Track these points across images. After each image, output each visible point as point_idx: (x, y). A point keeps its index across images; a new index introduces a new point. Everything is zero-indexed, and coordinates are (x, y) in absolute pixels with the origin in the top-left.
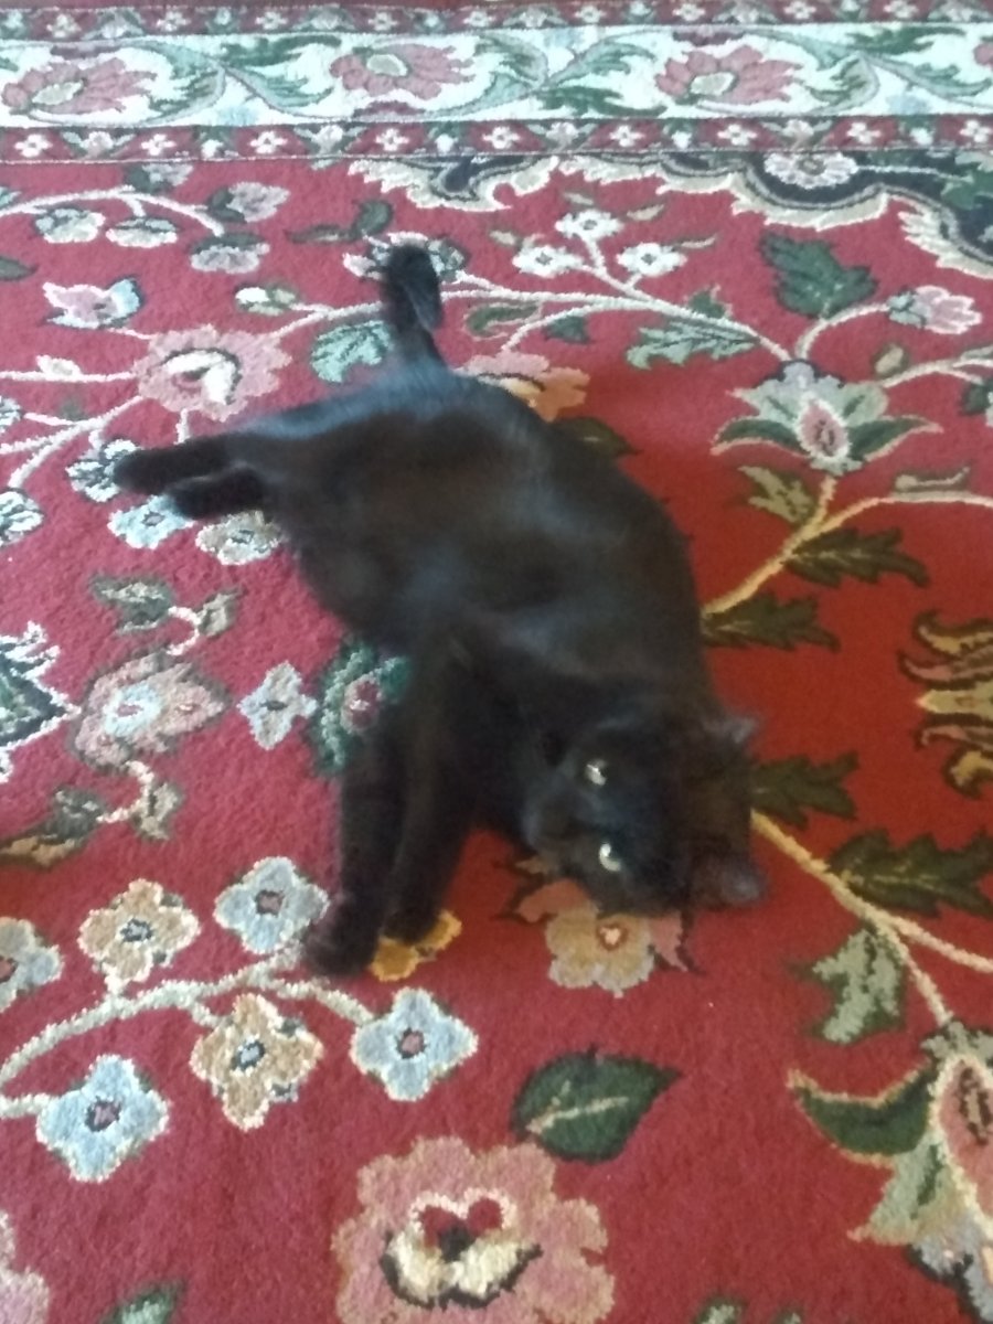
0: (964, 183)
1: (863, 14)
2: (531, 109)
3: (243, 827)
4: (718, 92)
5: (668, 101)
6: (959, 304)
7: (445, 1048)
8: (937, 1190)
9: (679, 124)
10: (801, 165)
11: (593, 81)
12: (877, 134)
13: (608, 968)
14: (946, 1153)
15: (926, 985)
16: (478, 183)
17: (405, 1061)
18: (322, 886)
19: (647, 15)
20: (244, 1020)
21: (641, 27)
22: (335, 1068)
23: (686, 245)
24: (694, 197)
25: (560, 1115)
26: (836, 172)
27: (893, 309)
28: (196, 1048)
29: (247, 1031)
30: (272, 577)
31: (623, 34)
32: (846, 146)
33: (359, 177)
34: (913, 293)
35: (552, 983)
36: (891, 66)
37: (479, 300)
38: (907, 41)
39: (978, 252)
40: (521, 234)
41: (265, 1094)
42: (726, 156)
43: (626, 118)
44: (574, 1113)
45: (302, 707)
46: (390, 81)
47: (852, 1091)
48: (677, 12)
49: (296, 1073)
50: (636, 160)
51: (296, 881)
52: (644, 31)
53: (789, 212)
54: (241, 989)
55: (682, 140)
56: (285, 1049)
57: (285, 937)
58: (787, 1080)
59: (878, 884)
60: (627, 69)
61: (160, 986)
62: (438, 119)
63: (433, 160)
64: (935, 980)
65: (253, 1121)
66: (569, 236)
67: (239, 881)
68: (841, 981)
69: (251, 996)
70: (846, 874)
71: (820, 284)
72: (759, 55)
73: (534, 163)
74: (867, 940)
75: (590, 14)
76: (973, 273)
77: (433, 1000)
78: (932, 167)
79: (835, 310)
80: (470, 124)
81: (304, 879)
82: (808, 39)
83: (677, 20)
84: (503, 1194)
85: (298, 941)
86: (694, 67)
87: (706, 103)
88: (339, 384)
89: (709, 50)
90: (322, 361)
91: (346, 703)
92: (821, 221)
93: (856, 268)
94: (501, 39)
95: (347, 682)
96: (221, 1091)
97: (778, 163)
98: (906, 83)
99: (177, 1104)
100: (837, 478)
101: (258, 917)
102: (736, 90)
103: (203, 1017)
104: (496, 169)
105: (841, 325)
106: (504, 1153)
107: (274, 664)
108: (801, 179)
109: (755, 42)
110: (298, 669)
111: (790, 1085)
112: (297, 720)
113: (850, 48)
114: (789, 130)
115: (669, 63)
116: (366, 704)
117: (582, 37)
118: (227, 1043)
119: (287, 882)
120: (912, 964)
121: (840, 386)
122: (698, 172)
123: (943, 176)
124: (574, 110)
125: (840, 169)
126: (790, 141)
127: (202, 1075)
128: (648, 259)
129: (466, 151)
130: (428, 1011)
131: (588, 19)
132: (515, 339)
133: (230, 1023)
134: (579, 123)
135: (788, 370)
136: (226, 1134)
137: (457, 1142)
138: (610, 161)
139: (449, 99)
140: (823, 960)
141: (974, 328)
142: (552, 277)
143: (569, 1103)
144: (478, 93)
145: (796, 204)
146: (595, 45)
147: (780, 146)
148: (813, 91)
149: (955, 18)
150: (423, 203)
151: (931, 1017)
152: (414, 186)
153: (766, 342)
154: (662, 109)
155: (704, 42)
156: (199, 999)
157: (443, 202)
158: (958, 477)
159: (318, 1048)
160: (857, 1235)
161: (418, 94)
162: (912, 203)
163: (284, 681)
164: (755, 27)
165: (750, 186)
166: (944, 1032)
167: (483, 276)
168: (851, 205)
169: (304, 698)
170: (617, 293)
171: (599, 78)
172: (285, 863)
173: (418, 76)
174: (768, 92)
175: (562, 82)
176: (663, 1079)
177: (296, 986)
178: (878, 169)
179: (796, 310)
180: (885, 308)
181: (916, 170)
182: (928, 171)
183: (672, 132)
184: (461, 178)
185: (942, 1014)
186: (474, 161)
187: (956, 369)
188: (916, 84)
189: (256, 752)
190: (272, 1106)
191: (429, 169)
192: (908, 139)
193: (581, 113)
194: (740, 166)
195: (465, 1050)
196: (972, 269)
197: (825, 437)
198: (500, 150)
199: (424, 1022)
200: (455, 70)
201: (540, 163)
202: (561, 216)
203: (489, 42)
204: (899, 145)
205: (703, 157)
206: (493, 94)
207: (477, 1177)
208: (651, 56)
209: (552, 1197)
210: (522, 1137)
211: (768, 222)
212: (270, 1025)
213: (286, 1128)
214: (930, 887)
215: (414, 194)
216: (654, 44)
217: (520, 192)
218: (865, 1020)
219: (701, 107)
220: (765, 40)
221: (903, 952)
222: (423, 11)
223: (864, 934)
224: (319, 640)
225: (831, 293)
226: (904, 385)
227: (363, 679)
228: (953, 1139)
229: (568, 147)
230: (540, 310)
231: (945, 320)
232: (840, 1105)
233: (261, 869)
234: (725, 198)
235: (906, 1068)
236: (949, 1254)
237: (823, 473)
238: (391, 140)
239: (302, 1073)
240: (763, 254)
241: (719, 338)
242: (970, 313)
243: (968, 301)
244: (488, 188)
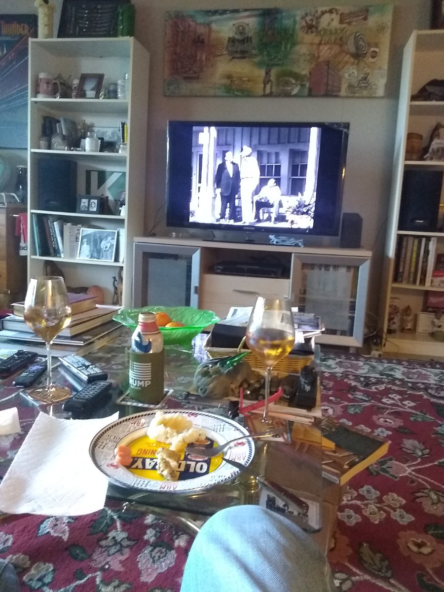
2: (378, 376)
4: (415, 378)
5: (404, 378)
9: (409, 382)
10: (435, 392)
11: (389, 372)
16: (371, 386)
19: (397, 363)
23: (416, 402)
24: (415, 395)
31: (393, 366)
33: (347, 382)
37: (377, 405)
40: (382, 396)
42: (420, 389)
43: (397, 380)
46: (348, 367)
50: (402, 387)
52: (397, 366)
53: (435, 400)
55: (410, 385)
60: (395, 371)
62: (359, 375)
66: (392, 398)
72: (422, 373)
80: (366, 377)
82: (431, 371)
83: (403, 364)
86: (409, 373)
94: (368, 363)
97: (431, 391)
102: (418, 378)
104: (374, 385)
108: (436, 394)
109: (420, 370)
113: (440, 373)
114: (432, 386)
115: (403, 371)
117: (385, 365)
122: (415, 391)
124: (386, 377)
128: (409, 403)
129: (367, 381)
131: (384, 362)
132: (386, 413)
138: (396, 386)
139: (360, 372)
142: (390, 404)
144: (366, 371)
145: (436, 398)
146: (387, 367)
147: (431, 388)
148: (434, 380)
150: (361, 388)
153: (437, 420)
155: (410, 369)
157: (365, 389)
161: (354, 370)
164: (419, 367)
165: (426, 394)
167: (376, 402)
170: (405, 409)
173: (353, 367)
174: (425, 379)
175: (382, 372)
183: (407, 383)
184: (367, 385)
186: (369, 383)
191: (360, 383)
193: (388, 378)
194: (423, 391)
198: (374, 382)
200: (360, 367)
201: (382, 385)
202: (389, 394)
205: (415, 388)
206: (369, 372)
208: (399, 370)
211: (432, 401)
215: (359, 386)
216: (399, 368)
217: (380, 389)
219: (412, 380)
220: (422, 370)
229: (387, 383)
230: (390, 409)
234: (421, 396)
238: (351, 377)
240: (432, 406)
241: (427, 418)
244: (373, 388)
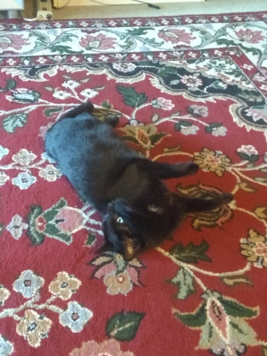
0: (162, 69)
1: (129, 24)
2: (48, 52)
3: (16, 263)
4: (96, 46)
5: (84, 49)
6: (168, 102)
7: (84, 316)
8: (213, 333)
9: (88, 56)
10: (122, 66)
11: (63, 44)
12: (139, 57)
13: (121, 288)
14: (213, 324)
15: (199, 281)
16: (38, 73)
17: (75, 322)
18: (42, 276)
19: (73, 25)
20: (28, 317)
21: (72, 29)
22: (56, 326)
23: (98, 89)
24: (97, 76)
25: (118, 329)
26: (131, 68)
27: (153, 104)
28: (17, 327)
29: (30, 320)
30: (7, 190)
31: (69, 31)
32: (132, 60)
33: (5, 73)
34: (157, 100)
35: (108, 294)
36: (138, 38)
37: (46, 107)
38: (141, 32)
39: (170, 88)
40: (54, 87)
41: (39, 337)
42: (102, 64)
43: (74, 54)
44: (121, 329)
45: (24, 227)
46: (7, 45)
47: (188, 311)
48: (81, 24)
49: (46, 330)
50: (80, 66)
51: (34, 276)
52: (74, 30)
53: (122, 79)
54: (26, 309)
55: (90, 60)
56: (42, 323)
57: (34, 292)
58: (172, 311)
59: (183, 257)
60: (71, 41)
61: (3, 311)
62: (23, 55)
63: (24, 68)
64: (200, 280)
65: (37, 345)
66: (66, 88)
67: (18, 278)
68: (179, 283)
69: (29, 310)
70: (174, 255)
71: (134, 98)
72: (105, 36)
73: (52, 67)
74: (183, 271)
75: (58, 25)
76: (170, 94)
77: (79, 303)
78: (154, 66)
79: (139, 105)
80: (32, 57)
81: (36, 275)
82: (116, 31)
83: (81, 27)
84: (108, 353)
85: (38, 293)
86: (89, 39)
87: (94, 49)
88: (13, 133)
89: (91, 35)
90: (6, 126)
91: (36, 224)
92: (130, 81)
93: (141, 94)
94: (35, 32)
95: (35, 218)
96: (27, 338)
97: (116, 66)
98: (143, 43)
99: (16, 343)
100: (149, 150)
101: (26, 287)
102: (101, 46)
103: (17, 318)
104: (43, 69)
105: (141, 109)
106: (106, 342)
107: (14, 215)
108: (122, 70)
109: (103, 32)
110: (21, 216)
111: (173, 312)
112: (24, 230)
113: (127, 33)
114: (117, 57)
115: (82, 38)
116: (42, 223)
117: (58, 32)
118: (25, 324)
119: (32, 276)
120: (195, 276)
121: (145, 125)
122: (96, 69)
123: (157, 68)
124: (60, 52)
125: (132, 67)
126: (118, 59)
127: (20, 334)
128: (89, 93)
129: (33, 65)
130: (78, 307)
131: (58, 26)
132: (58, 117)
133: (25, 318)
134: (62, 56)
135: (131, 122)
136: (31, 349)
137: (93, 341)
138: (73, 66)
139: (24, 50)
140: (173, 278)
141: (173, 108)
142: (64, 99)
143: (120, 326)
144: (33, 48)
145: (123, 77)
146: (61, 34)
147: (115, 61)
148: (120, 46)
149: (151, 25)
150: (25, 80)
151: (202, 289)
152: (21, 75)
153: (124, 115)
154: (83, 51)
155: (90, 33)
156: (15, 313)
157: (29, 79)
158: (178, 148)
159: (51, 322)
160: (197, 348)
161: (16, 48)
162: (151, 75)
163: (17, 219)
164: (102, 28)
165: (110, 72)
166: (206, 293)
167: (46, 100)
168: (136, 77)
169: (24, 224)
171: (64, 43)
172: (30, 271)
173: (14, 43)
174: (110, 46)
175: (55, 44)
176: (142, 316)
177: (41, 306)
178: (141, 67)
179: (129, 106)
180: (151, 104)
181: (150, 67)
182: (153, 67)
183: (87, 58)
184: (33, 72)
185: (205, 288)
186: (36, 67)
187: (171, 119)
188: (146, 43)
189: (15, 241)
190: (42, 340)
191: (24, 70)
192: (147, 58)
193: (61, 53)
194: (107, 67)
195: (90, 316)
196: (169, 93)
197: (144, 139)
198: (42, 64)
199: (77, 310)
200: (25, 41)
201: (54, 67)
202: (63, 82)
203: (32, 33)
204: (145, 60)
205: (97, 65)
206: (37, 48)
207: (100, 349)
208: (77, 37)
209: (121, 352)
210: (110, 337)
211: (117, 82)
212: (36, 317)
213: (47, 345)
214: (194, 256)
215: (21, 77)
216: (77, 33)
217: (50, 76)
218: (187, 292)
219: (93, 51)
220: (105, 32)
221: (192, 273)
222: (12, 24)
223: (181, 270)
224: (25, 207)
225: (137, 101)
226: (160, 124)
227: (39, 216)
228: (214, 320)
229: (60, 63)
230: (63, 109)
231: (166, 106)
232: (186, 316)
233: (23, 274)
234: (104, 76)
235: (199, 303)
236: (219, 350)
237: (146, 149)
238: (11, 62)
239: (48, 329)
240: (118, 91)
241: (112, 114)
242: (172, 104)
243: (170, 101)
244: (41, 75)
